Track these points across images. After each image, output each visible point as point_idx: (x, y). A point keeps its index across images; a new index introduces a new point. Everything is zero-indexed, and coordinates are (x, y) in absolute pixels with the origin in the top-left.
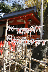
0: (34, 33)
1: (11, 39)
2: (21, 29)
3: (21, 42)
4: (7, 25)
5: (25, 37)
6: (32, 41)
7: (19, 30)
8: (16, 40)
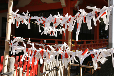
0: (90, 27)
1: (24, 48)
2: (51, 18)
3: (52, 56)
4: (11, 8)
6: (82, 52)
7: (44, 22)
8: (38, 50)
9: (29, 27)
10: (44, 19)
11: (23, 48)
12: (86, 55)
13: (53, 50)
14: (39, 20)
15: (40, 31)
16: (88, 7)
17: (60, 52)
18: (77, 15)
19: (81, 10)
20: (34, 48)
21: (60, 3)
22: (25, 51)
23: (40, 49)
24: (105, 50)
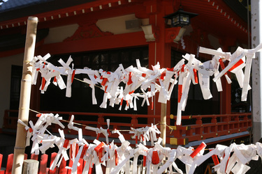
0: (207, 95)
1: (59, 140)
2: (121, 72)
3: (122, 158)
5: (153, 128)
6: (191, 149)
7: (105, 80)
8: (91, 145)
9: (69, 94)
10: (105, 75)
11: (56, 139)
12: (201, 157)
13: (126, 144)
14: (93, 77)
15: (95, 102)
16: (202, 50)
17: (142, 149)
18: (178, 67)
19: (187, 56)
20: (81, 140)
21: (142, 34)
22: (60, 146)
23: (97, 142)
24: (243, 147)
